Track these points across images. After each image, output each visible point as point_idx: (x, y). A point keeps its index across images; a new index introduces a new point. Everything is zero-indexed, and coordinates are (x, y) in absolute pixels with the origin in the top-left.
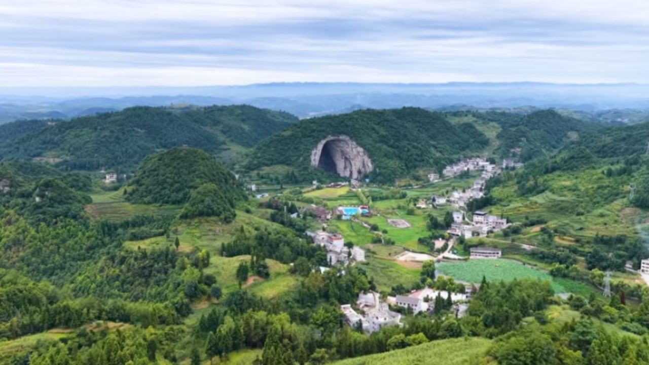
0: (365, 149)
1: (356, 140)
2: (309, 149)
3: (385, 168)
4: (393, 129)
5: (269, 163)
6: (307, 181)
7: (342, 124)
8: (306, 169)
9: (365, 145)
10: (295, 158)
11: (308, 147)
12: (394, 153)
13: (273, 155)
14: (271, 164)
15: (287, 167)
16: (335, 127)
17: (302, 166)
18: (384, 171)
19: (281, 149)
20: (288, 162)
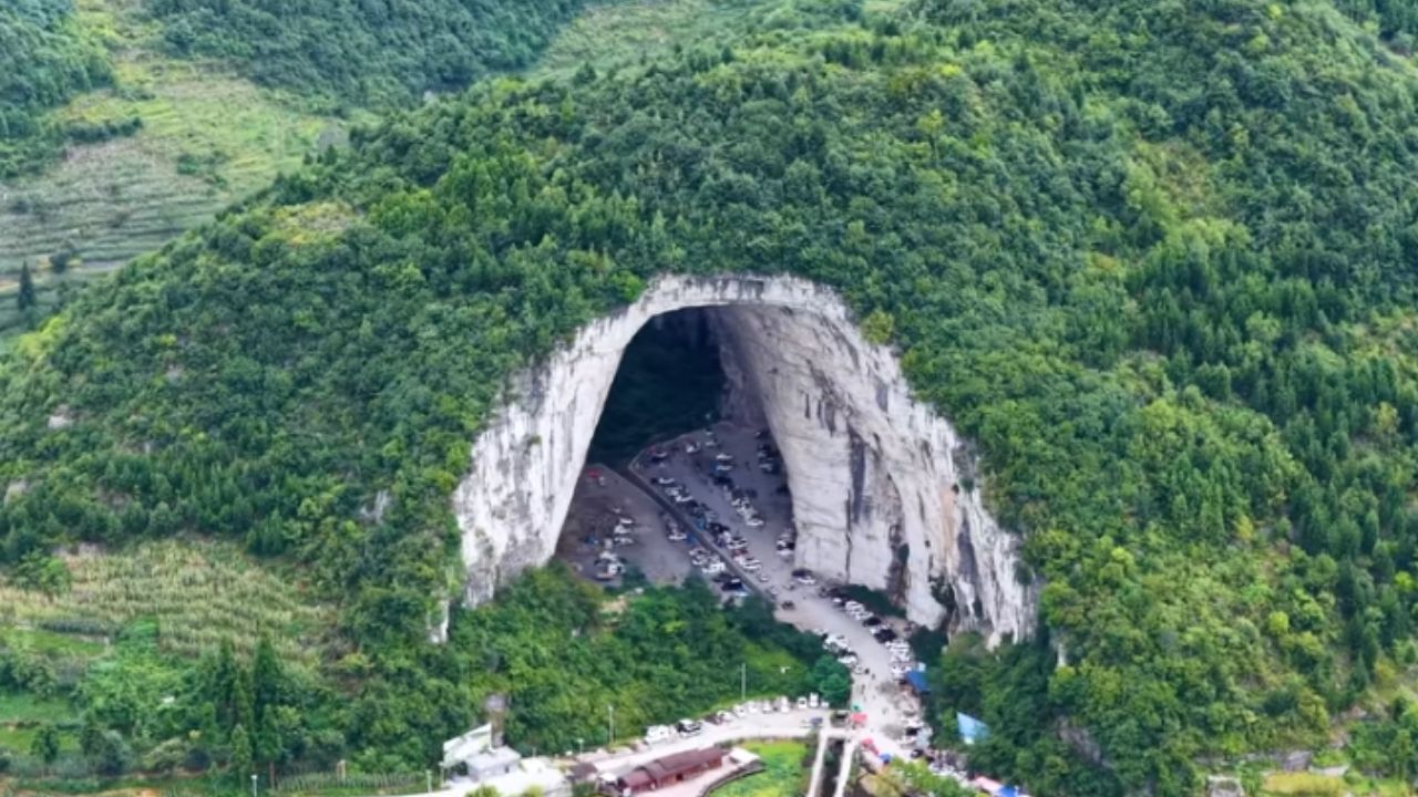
0: (968, 432)
1: (903, 338)
2: (453, 425)
3: (1115, 654)
4: (1302, 193)
5: (116, 510)
6: (391, 741)
7: (799, 167)
8: (395, 618)
9: (969, 400)
10: (335, 489)
11: (448, 404)
12: (1252, 470)
13: (163, 440)
14: (136, 528)
15: (250, 577)
16: (727, 194)
17: (371, 591)
18: (1107, 680)
19: (238, 385)
20: (272, 526)
